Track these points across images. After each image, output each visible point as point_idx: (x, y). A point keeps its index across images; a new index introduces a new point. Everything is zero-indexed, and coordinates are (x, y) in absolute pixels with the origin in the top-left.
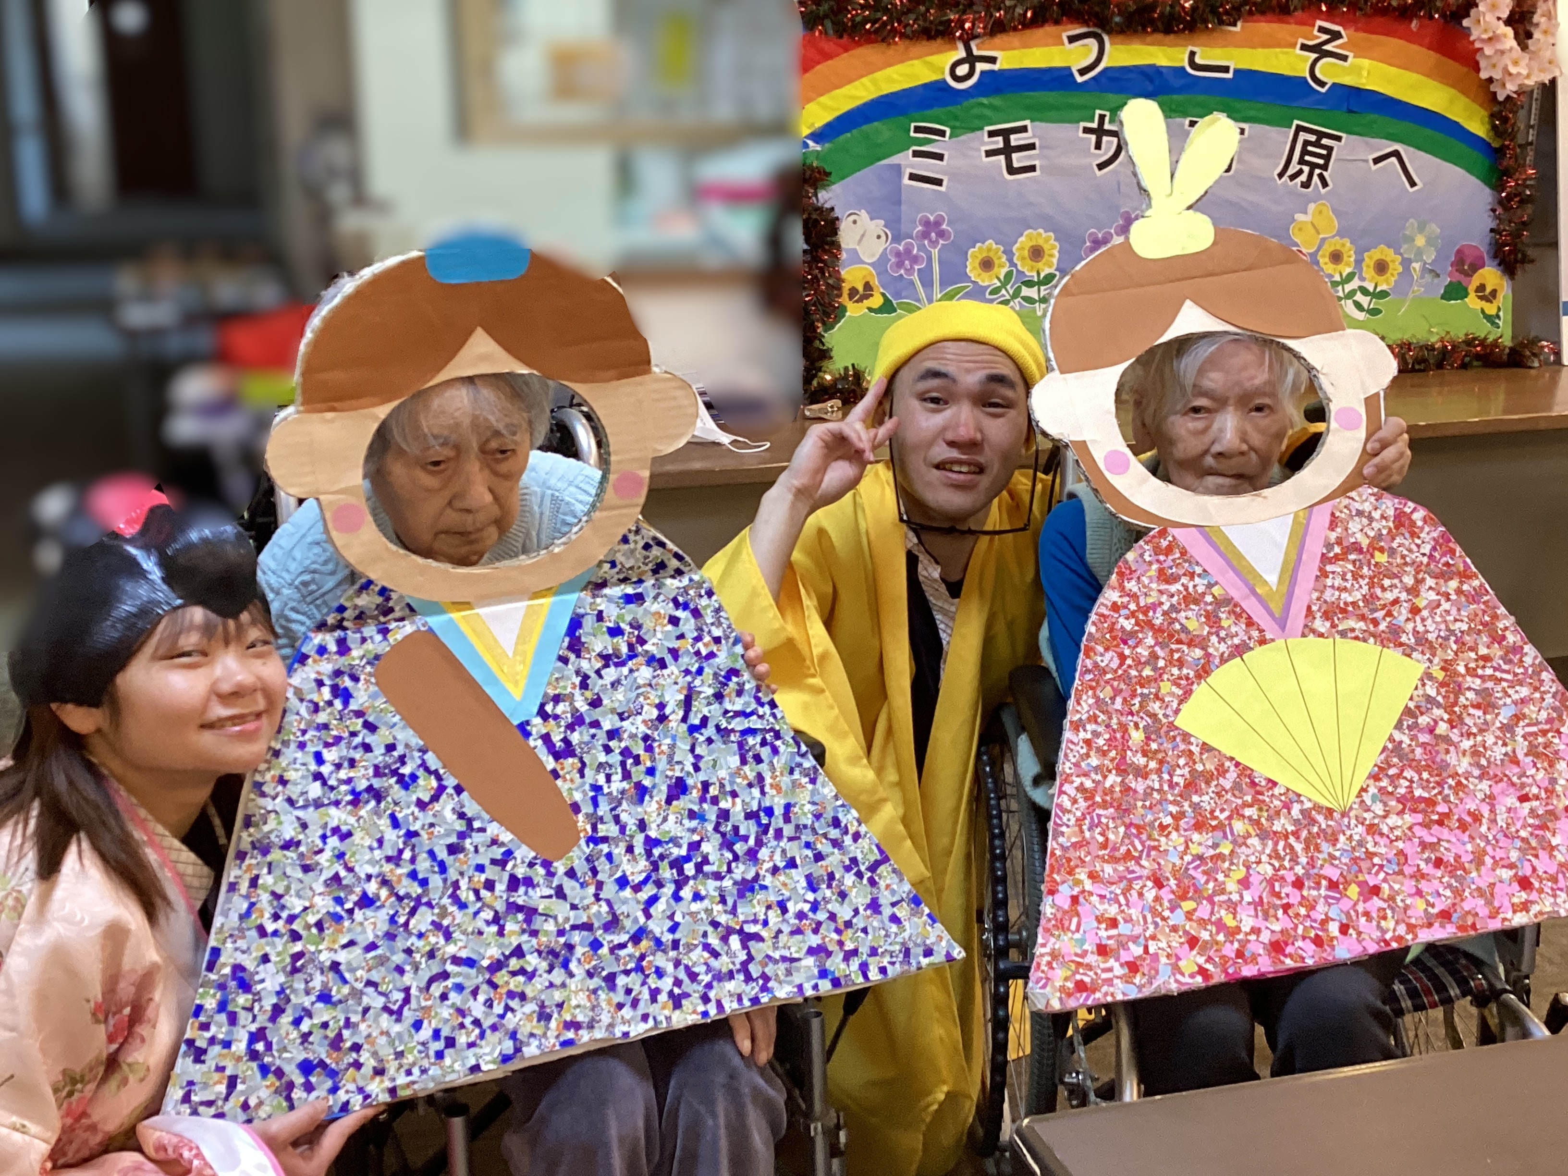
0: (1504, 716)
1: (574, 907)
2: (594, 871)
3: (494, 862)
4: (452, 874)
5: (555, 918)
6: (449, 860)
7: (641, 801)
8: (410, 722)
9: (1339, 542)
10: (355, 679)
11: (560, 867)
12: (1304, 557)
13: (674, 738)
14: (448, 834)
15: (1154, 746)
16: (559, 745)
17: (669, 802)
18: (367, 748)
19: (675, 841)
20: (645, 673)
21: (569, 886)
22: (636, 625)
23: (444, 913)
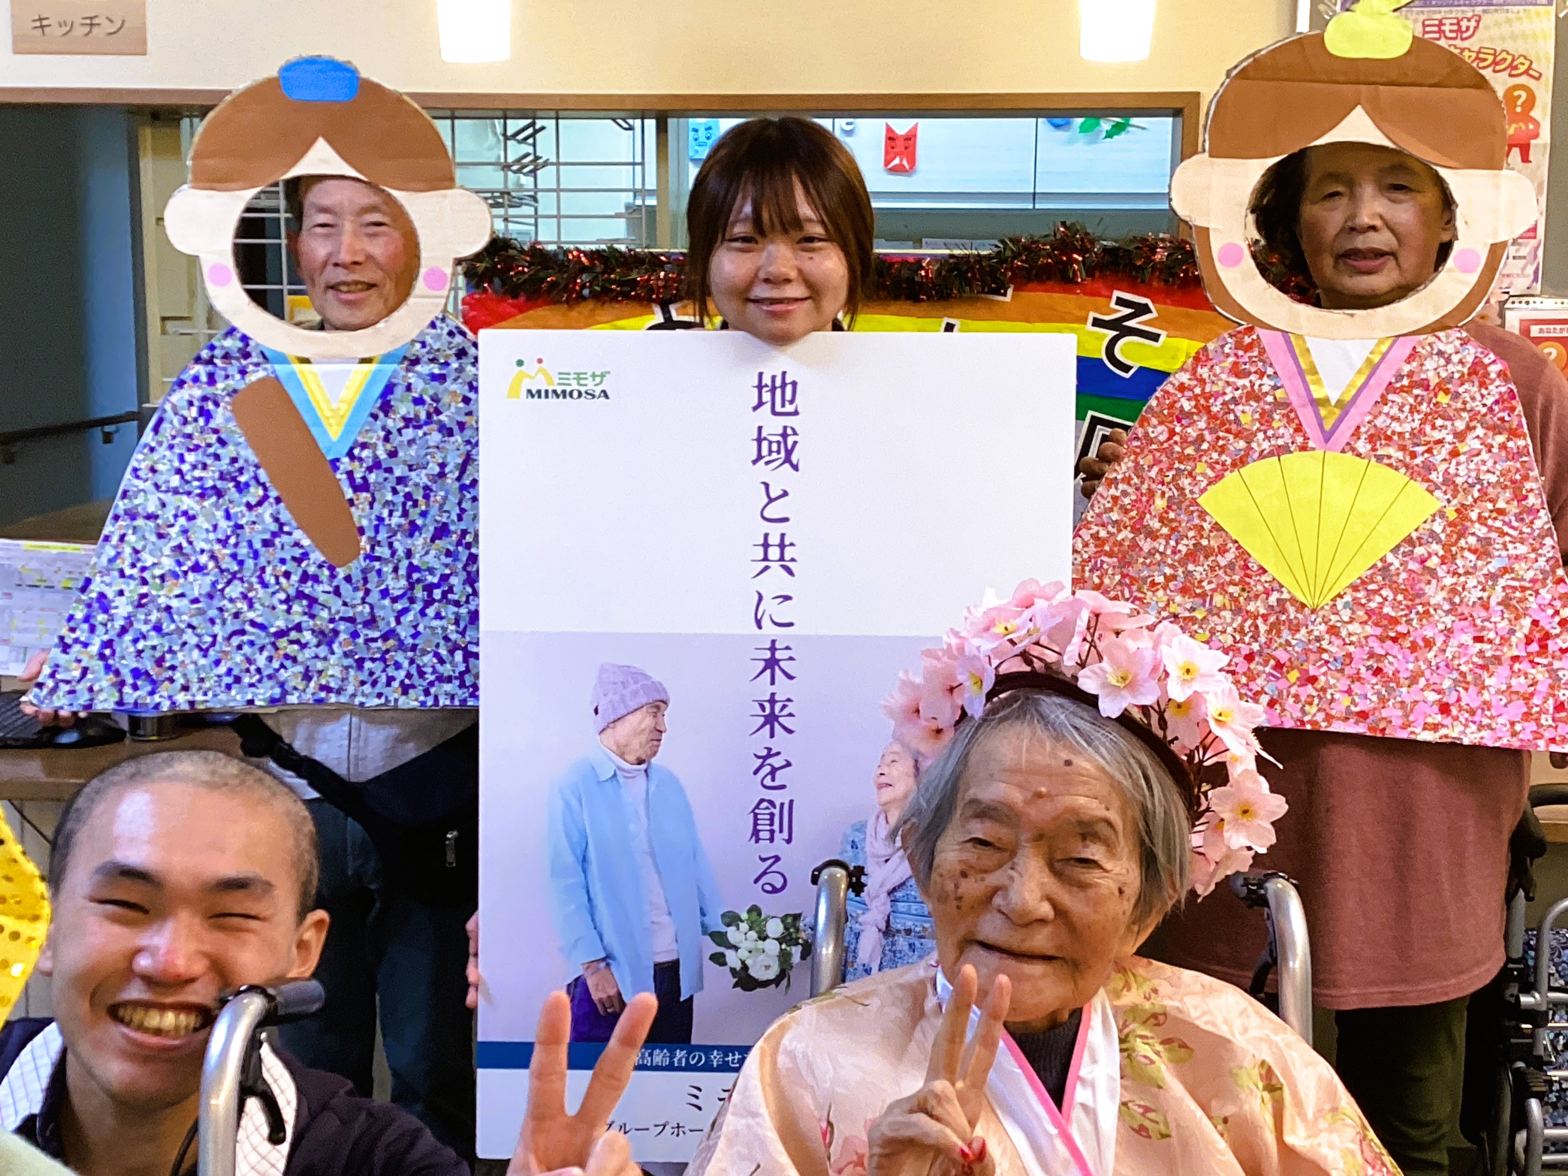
0: (1494, 566)
1: (345, 604)
2: (366, 580)
3: (294, 559)
4: (262, 561)
5: (329, 609)
6: (263, 551)
7: (411, 535)
8: (252, 443)
9: (1410, 374)
10: (217, 404)
11: (341, 573)
12: (1372, 381)
13: (447, 492)
14: (264, 531)
15: (1172, 515)
16: (359, 481)
17: (433, 540)
18: (217, 457)
19: (431, 571)
20: (435, 437)
21: (346, 588)
22: (436, 399)
23: (251, 588)
